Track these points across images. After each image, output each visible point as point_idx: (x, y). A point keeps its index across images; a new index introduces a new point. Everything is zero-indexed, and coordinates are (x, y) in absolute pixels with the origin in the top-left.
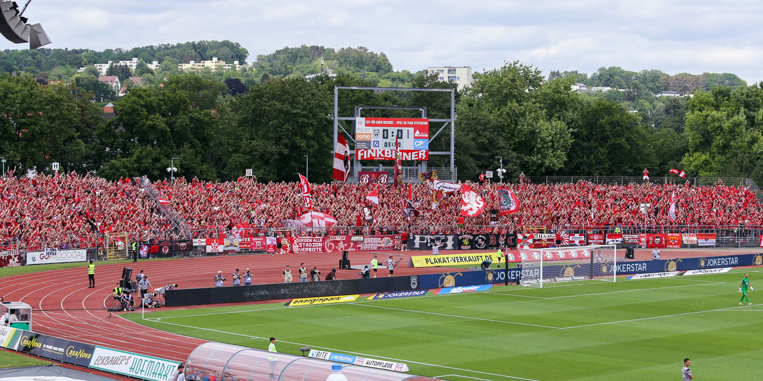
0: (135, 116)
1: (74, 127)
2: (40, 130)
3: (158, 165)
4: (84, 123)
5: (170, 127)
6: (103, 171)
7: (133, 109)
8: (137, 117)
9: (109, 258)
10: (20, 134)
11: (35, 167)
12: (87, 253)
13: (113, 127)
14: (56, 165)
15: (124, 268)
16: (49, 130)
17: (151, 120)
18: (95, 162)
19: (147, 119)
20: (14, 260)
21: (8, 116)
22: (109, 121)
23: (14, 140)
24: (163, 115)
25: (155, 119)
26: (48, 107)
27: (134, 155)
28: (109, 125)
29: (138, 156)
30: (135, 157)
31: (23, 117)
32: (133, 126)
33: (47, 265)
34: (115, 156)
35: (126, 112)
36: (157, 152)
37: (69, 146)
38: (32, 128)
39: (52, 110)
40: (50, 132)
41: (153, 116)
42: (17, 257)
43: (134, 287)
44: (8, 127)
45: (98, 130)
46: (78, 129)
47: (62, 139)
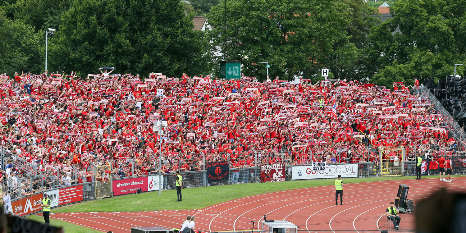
0: (413, 17)
1: (346, 29)
2: (309, 32)
3: (439, 72)
4: (356, 25)
5: (453, 30)
6: (377, 78)
7: (411, 9)
8: (416, 18)
9: (383, 174)
10: (286, 37)
11: (302, 73)
12: (358, 168)
13: (389, 30)
14: (325, 71)
15: (400, 187)
16: (318, 33)
17: (432, 22)
18: (368, 68)
19: (427, 20)
20: (278, 174)
21: (273, 17)
22: (384, 22)
23: (278, 42)
24: (445, 16)
25: (436, 21)
26: (318, 7)
27: (412, 61)
28: (384, 27)
29: (416, 62)
30: (413, 64)
31: (289, 19)
32: (411, 28)
33: (314, 181)
34: (391, 62)
35: (404, 13)
36: (438, 57)
37: (340, 51)
38: (299, 30)
39: (321, 11)
40: (320, 34)
41: (434, 17)
42: (281, 171)
43: (410, 206)
44: (273, 29)
45: (372, 32)
46: (350, 32)
47: (332, 43)
